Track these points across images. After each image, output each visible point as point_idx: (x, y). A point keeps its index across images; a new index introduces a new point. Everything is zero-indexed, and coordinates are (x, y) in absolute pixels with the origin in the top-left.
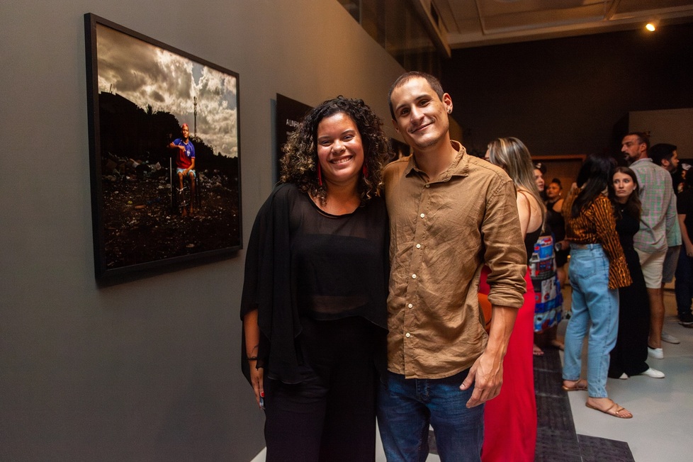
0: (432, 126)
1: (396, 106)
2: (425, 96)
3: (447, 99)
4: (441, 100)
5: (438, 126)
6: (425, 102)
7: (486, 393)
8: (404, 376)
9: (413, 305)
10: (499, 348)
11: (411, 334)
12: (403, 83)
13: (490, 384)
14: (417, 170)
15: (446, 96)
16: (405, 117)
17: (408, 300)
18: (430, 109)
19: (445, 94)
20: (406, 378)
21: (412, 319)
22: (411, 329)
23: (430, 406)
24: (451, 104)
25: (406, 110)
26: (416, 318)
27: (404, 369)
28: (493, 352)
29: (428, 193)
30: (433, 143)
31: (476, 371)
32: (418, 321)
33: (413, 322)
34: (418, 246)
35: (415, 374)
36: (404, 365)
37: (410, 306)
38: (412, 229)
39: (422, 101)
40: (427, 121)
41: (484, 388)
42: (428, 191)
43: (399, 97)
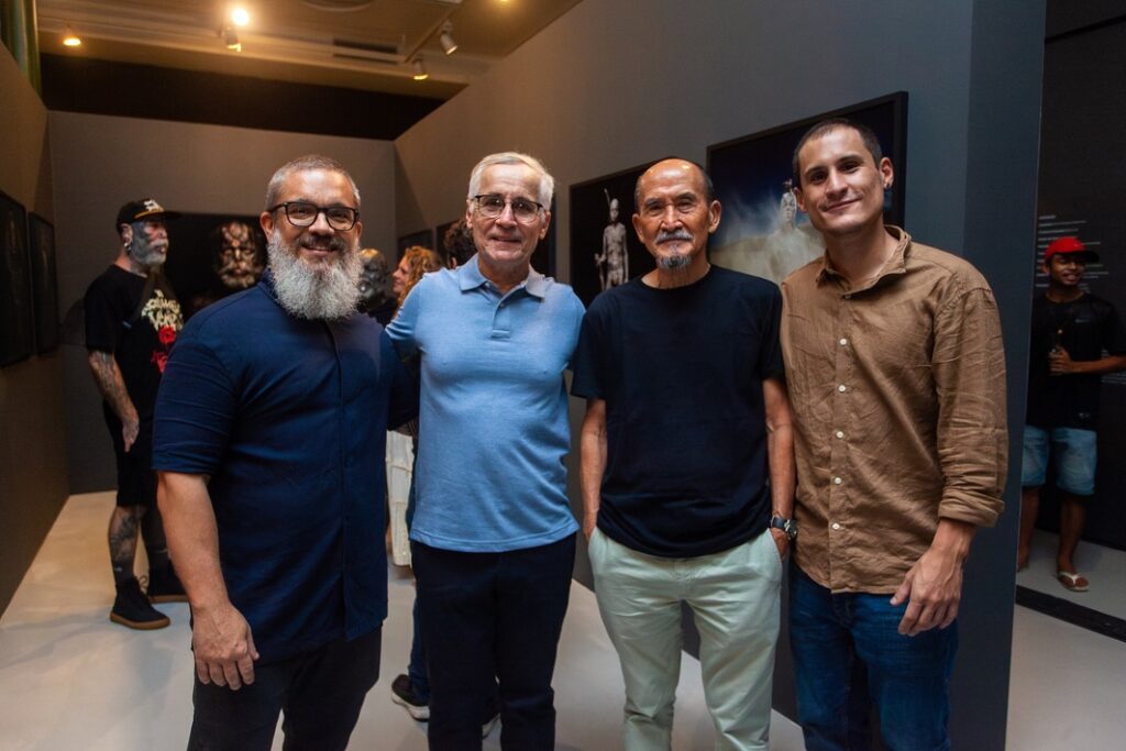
0: (857, 204)
1: (805, 166)
2: (853, 157)
3: (887, 167)
4: (877, 168)
5: (866, 206)
6: (851, 167)
7: (927, 611)
8: (829, 590)
9: (843, 479)
10: (953, 545)
11: (841, 525)
12: (822, 134)
13: (935, 597)
14: (831, 271)
15: (886, 162)
16: (818, 184)
17: (833, 472)
18: (858, 178)
19: (884, 159)
20: (833, 592)
21: (842, 501)
22: (841, 517)
23: (856, 634)
24: (891, 175)
25: (820, 175)
26: (848, 499)
27: (828, 579)
28: (942, 549)
29: (851, 307)
30: (855, 229)
31: (913, 576)
32: (852, 503)
33: (843, 505)
34: (842, 388)
35: (847, 586)
36: (829, 573)
37: (838, 480)
38: (830, 363)
39: (847, 165)
40: (851, 195)
41: (924, 603)
42: (848, 303)
43: (812, 153)
